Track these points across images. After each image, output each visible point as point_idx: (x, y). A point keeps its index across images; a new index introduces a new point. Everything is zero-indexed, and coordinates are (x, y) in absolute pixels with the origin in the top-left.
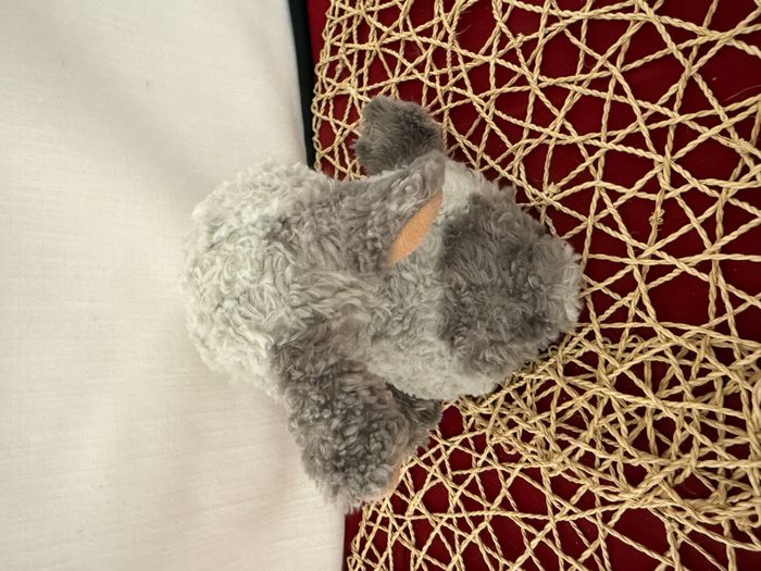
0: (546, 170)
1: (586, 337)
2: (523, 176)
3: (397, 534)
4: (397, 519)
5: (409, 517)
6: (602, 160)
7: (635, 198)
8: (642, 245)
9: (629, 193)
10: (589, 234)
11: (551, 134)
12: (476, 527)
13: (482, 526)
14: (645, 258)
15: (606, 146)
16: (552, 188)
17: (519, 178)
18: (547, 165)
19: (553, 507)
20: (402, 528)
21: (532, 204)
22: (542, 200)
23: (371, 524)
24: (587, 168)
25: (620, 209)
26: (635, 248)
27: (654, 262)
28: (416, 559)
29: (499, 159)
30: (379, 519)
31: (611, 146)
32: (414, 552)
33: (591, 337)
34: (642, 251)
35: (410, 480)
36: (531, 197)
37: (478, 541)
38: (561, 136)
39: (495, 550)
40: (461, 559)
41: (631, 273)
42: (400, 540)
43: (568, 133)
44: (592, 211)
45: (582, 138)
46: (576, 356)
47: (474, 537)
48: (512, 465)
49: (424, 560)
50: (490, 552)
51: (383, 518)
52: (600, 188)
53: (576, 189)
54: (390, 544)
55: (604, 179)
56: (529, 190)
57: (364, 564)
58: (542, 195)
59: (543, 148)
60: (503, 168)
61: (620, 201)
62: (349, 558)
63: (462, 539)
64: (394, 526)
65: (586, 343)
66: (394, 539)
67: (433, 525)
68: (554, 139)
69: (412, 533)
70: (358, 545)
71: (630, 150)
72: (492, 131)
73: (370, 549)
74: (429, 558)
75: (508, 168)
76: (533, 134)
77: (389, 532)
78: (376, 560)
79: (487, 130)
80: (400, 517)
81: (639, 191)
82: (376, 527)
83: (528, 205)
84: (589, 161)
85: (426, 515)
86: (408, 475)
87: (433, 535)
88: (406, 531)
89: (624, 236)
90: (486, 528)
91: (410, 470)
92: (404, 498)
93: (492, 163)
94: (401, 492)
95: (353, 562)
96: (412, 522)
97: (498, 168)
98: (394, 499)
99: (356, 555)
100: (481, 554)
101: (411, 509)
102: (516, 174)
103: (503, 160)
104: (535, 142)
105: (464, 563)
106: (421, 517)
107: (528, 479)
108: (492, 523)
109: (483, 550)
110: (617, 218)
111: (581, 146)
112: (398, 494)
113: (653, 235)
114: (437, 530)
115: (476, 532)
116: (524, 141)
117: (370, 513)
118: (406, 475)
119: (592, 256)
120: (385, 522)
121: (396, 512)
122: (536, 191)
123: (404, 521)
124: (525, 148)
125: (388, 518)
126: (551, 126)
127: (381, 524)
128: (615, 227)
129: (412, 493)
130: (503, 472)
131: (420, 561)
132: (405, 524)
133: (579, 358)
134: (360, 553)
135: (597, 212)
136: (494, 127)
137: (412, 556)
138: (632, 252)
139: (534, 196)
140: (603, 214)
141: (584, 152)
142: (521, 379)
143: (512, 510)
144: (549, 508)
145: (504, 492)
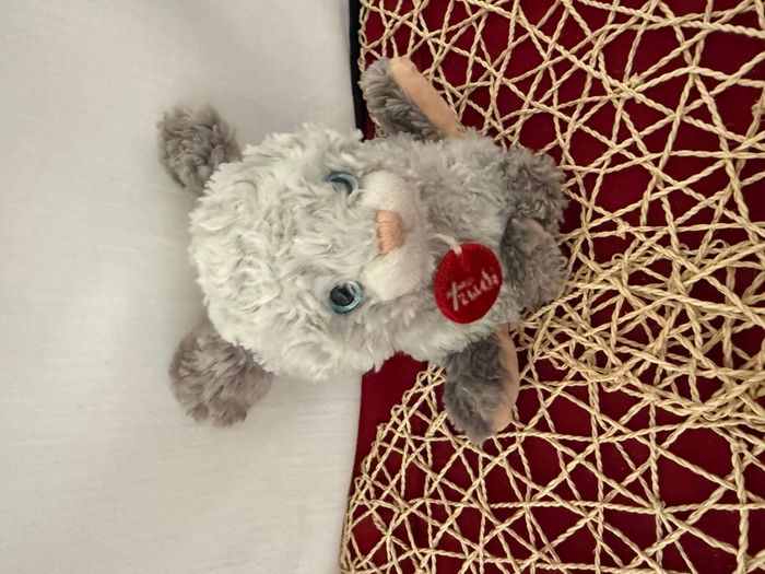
0: (630, 58)
1: (659, 242)
2: (602, 65)
3: (414, 455)
4: (415, 441)
5: (428, 439)
6: (702, 44)
7: (736, 86)
8: (738, 138)
9: (731, 80)
10: (675, 128)
11: (644, 16)
12: (505, 449)
13: (512, 448)
14: (742, 151)
15: (708, 27)
16: (635, 79)
17: (597, 69)
18: (632, 53)
19: (599, 427)
20: (420, 450)
21: (609, 97)
22: (622, 91)
23: (385, 445)
24: (682, 54)
25: (718, 98)
26: (729, 141)
27: (753, 156)
28: (431, 482)
29: (575, 49)
30: (395, 440)
31: (717, 26)
32: (430, 474)
33: (665, 241)
34: (739, 144)
35: (434, 400)
36: (609, 90)
37: (505, 464)
38: (655, 19)
39: (524, 474)
40: (483, 482)
41: (723, 169)
42: (415, 462)
43: (663, 15)
44: (683, 100)
45: (680, 19)
46: (645, 264)
47: (501, 460)
48: (554, 384)
49: (441, 483)
50: (518, 475)
51: (399, 438)
52: (695, 75)
53: (666, 77)
54: (404, 466)
55: (701, 65)
56: (608, 81)
57: (374, 486)
58: (623, 86)
59: (630, 34)
60: (579, 58)
61: (719, 89)
62: (357, 479)
63: (486, 462)
64: (410, 447)
65: (658, 248)
66: (409, 461)
67: (455, 447)
68: (645, 23)
69: (430, 456)
70: (368, 466)
71: (739, 29)
72: (571, 17)
73: (381, 472)
74: (447, 482)
75: (585, 58)
76: (621, 18)
77: (405, 454)
78: (386, 483)
79: (564, 16)
80: (418, 438)
81: (743, 77)
82: (391, 448)
83: (604, 97)
84: (686, 45)
85: (448, 436)
86: (433, 394)
87: (454, 457)
88: (424, 453)
89: (718, 128)
90: (517, 450)
91: (436, 389)
92: (424, 418)
93: (566, 54)
94: (423, 413)
95: (362, 482)
96: (432, 443)
97: (573, 59)
98: (413, 419)
99: (365, 476)
100: (508, 479)
101: (432, 430)
102: (594, 65)
103: (579, 50)
104: (621, 28)
105: (486, 487)
106: (442, 439)
107: (571, 399)
108: (523, 445)
109: (510, 473)
110: (713, 109)
111: (677, 29)
112: (419, 414)
113: (755, 125)
114: (459, 452)
115: (504, 454)
116: (608, 27)
117: (385, 433)
118: (430, 395)
119: (674, 153)
120: (401, 443)
121: (414, 432)
122: (615, 82)
123: (422, 442)
124: (607, 35)
125: (404, 440)
126: (644, 7)
127: (396, 445)
128: (708, 119)
129: (435, 414)
130: (543, 391)
131: (435, 484)
132: (423, 445)
133: (648, 267)
134: (370, 473)
135: (688, 103)
136: (573, 12)
137: (428, 479)
138: (726, 144)
139: (613, 88)
140: (696, 104)
141: (680, 36)
142: (576, 289)
143: (549, 431)
144: (594, 430)
145: (543, 411)
